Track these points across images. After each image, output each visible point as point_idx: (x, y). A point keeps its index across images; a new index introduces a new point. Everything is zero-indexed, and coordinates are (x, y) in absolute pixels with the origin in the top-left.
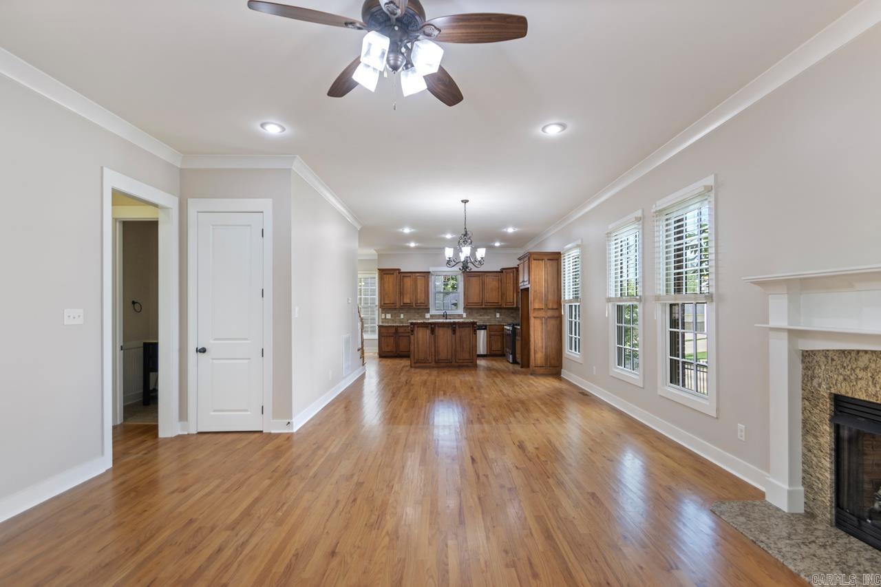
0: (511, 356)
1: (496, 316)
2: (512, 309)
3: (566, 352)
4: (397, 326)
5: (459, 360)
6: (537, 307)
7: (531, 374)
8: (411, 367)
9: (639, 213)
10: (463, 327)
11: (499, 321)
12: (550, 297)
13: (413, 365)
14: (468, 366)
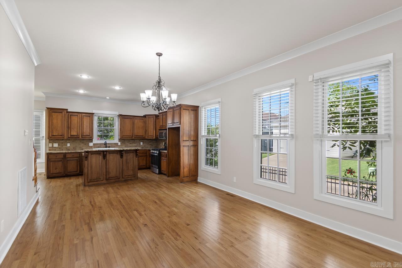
0: (157, 170)
1: (140, 144)
2: (152, 140)
3: (203, 167)
4: (66, 153)
5: (126, 176)
6: (185, 139)
7: (181, 182)
8: (85, 185)
9: (293, 81)
10: (128, 153)
11: (142, 147)
12: (192, 133)
13: (86, 184)
14: (131, 180)
